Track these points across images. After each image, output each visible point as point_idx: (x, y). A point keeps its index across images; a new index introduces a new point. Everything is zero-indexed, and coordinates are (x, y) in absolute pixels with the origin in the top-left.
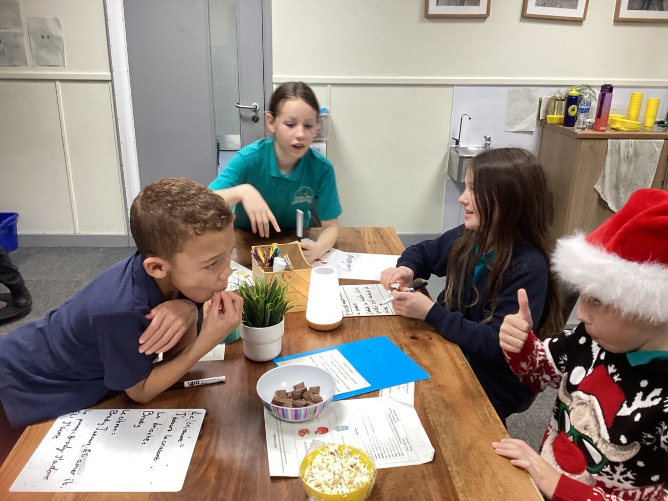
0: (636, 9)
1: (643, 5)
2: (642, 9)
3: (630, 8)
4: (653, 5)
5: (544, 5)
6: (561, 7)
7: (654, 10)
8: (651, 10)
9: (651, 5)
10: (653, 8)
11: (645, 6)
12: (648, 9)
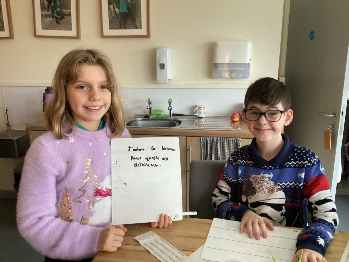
0: (115, 29)
1: (121, 25)
2: (120, 28)
3: (111, 28)
4: (128, 24)
5: (48, 29)
6: (60, 30)
7: (130, 28)
8: (128, 29)
9: (127, 25)
10: (129, 27)
11: (122, 26)
12: (125, 29)
